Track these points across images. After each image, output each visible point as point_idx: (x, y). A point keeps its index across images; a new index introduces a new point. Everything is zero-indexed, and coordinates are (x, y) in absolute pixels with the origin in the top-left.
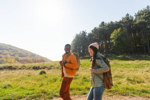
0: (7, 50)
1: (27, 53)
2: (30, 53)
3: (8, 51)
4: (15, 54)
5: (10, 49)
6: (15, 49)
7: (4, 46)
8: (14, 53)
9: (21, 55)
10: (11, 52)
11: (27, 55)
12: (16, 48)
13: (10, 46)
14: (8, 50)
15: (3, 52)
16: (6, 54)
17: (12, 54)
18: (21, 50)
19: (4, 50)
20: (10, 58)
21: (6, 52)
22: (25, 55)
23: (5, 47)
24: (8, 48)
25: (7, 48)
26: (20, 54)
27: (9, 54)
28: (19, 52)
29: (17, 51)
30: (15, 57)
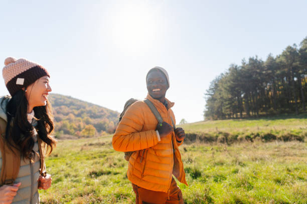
0: (66, 105)
1: (102, 111)
2: (108, 110)
3: (69, 107)
4: (82, 112)
5: (72, 104)
6: (79, 103)
7: (61, 99)
8: (79, 111)
9: (92, 115)
10: (75, 109)
11: (102, 114)
12: (80, 101)
13: (70, 97)
14: (68, 105)
15: (60, 108)
16: (67, 114)
17: (76, 112)
18: (90, 105)
19: (63, 107)
20: (75, 120)
21: (65, 109)
22: (99, 114)
23: (62, 101)
24: (68, 103)
25: (66, 103)
26: (89, 112)
27: (71, 113)
28: (88, 109)
29: (84, 108)
30: (82, 118)
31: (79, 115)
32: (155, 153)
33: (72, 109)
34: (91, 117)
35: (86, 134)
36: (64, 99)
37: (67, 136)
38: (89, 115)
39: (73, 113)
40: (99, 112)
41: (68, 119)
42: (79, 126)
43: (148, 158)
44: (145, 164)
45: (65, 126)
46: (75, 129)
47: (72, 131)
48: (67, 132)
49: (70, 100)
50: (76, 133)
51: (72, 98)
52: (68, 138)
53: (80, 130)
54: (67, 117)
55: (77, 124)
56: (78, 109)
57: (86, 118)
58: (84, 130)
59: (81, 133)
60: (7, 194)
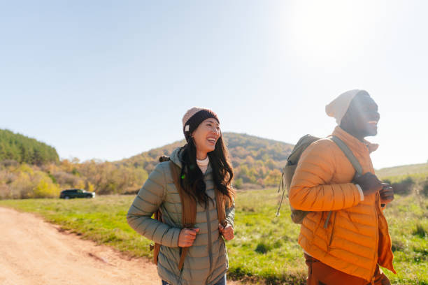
0: (241, 145)
3: (245, 148)
4: (263, 153)
5: (248, 143)
6: (257, 142)
7: (235, 138)
8: (259, 152)
9: (276, 156)
10: (253, 149)
12: (259, 138)
13: (245, 135)
15: (236, 150)
16: (244, 157)
17: (255, 154)
18: (272, 142)
19: (238, 148)
20: (255, 164)
21: (242, 151)
23: (237, 140)
24: (244, 142)
25: (241, 142)
26: (272, 152)
27: (249, 155)
28: (269, 148)
29: (265, 147)
30: (264, 161)
31: (258, 158)
32: (349, 217)
33: (250, 150)
34: (274, 158)
35: (271, 182)
36: (239, 138)
37: (249, 185)
38: (272, 156)
39: (250, 154)
40: (285, 151)
41: (247, 163)
42: (261, 172)
43: (337, 223)
44: (333, 231)
45: (243, 172)
46: (255, 175)
47: (253, 178)
48: (247, 180)
49: (246, 139)
50: (258, 181)
51: (249, 136)
52: (251, 188)
53: (263, 177)
54: (245, 161)
55: (258, 169)
56: (257, 150)
57: (267, 160)
58: (268, 177)
59: (265, 181)
60: (186, 236)
